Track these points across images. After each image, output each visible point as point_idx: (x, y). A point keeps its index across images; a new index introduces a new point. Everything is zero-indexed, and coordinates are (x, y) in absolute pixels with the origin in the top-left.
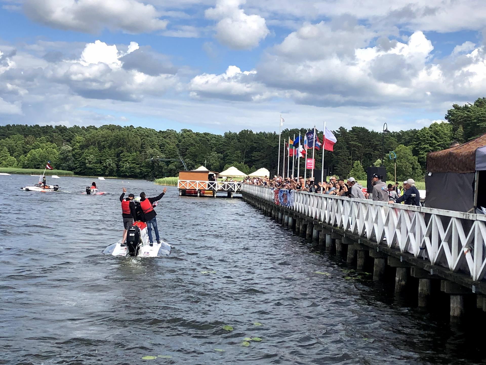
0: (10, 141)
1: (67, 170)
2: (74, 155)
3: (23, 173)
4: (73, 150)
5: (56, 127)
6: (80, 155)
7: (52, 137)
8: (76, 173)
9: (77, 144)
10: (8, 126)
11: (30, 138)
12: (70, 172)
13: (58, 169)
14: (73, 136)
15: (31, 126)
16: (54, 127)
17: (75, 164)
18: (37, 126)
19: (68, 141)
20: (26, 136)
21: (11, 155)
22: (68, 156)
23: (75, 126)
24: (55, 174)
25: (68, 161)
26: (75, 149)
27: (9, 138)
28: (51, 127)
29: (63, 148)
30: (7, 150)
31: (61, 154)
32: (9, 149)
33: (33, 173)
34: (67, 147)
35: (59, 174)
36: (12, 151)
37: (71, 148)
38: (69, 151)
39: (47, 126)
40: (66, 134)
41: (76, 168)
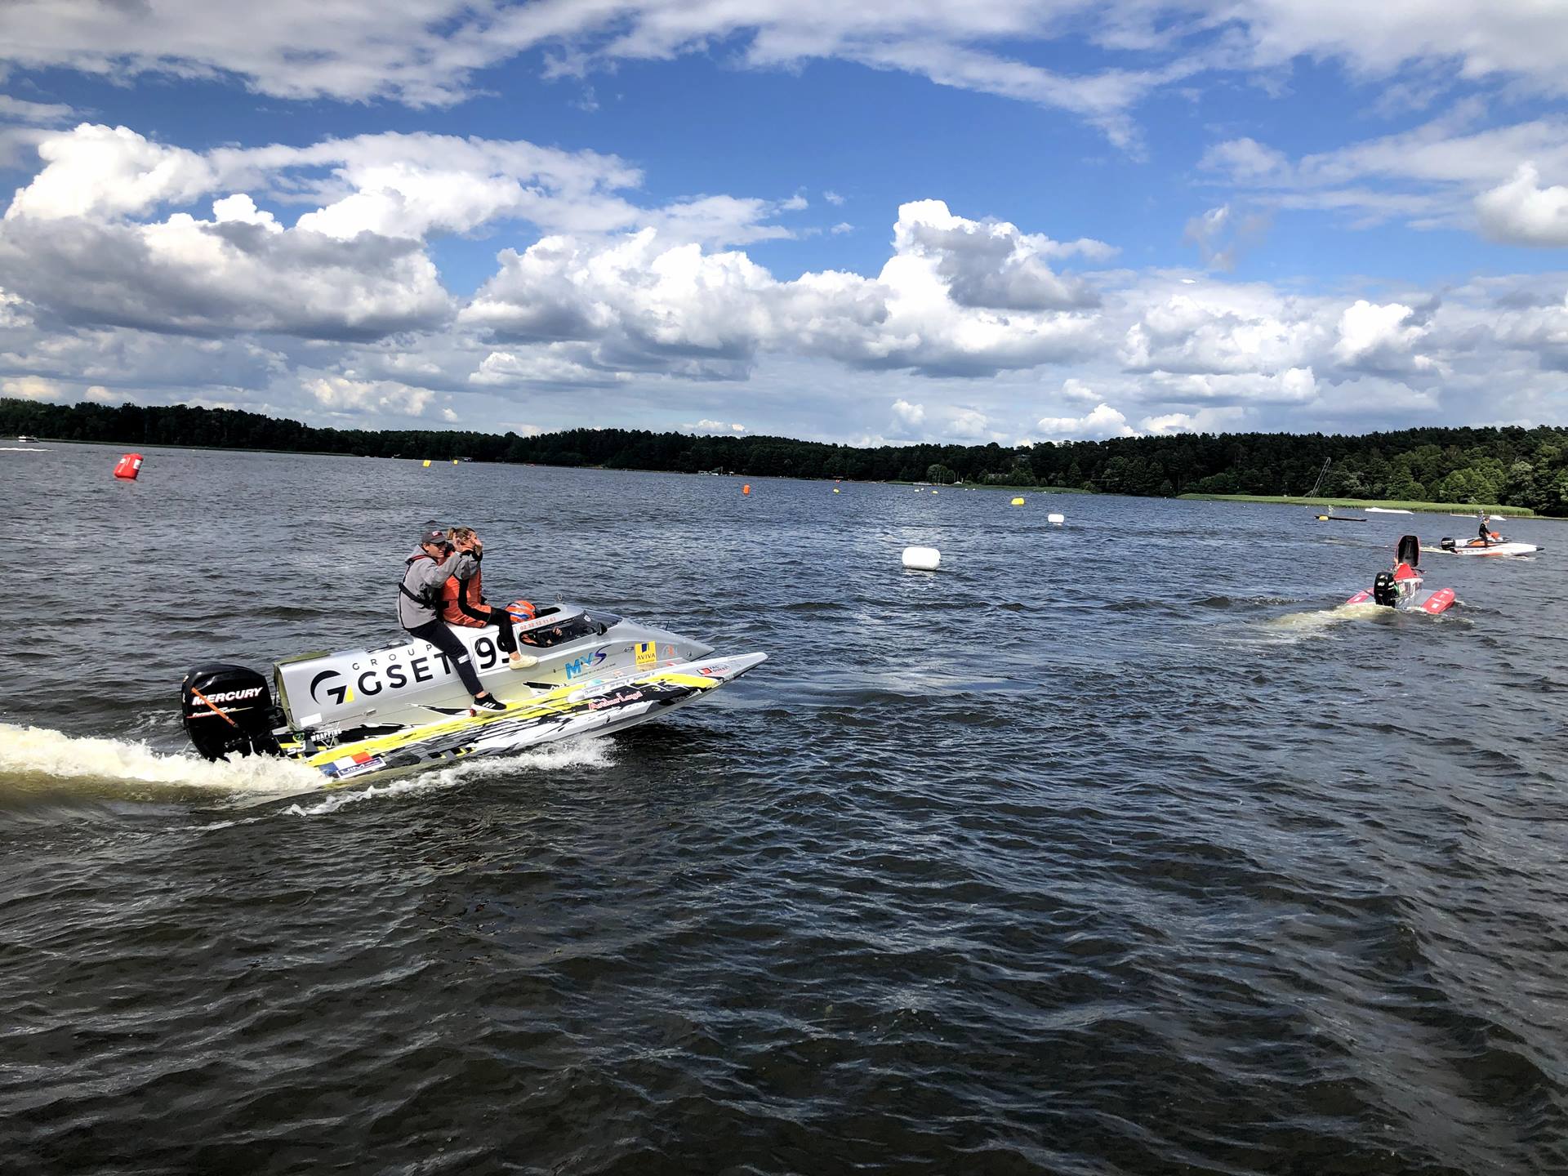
0: (1415, 456)
1: (1522, 506)
2: (1535, 480)
3: (1435, 511)
4: (1535, 470)
5: (1503, 429)
6: (1550, 479)
7: (1492, 447)
8: (1538, 512)
9: (1544, 459)
10: (1413, 431)
11: (1453, 451)
12: (1526, 509)
13: (1504, 504)
14: (1536, 445)
15: (1455, 430)
16: (1499, 430)
17: (1538, 495)
18: (1467, 429)
19: (1525, 454)
20: (1445, 447)
21: (1416, 480)
22: (1524, 481)
23: (1543, 426)
24: (1497, 513)
25: (1524, 489)
26: (1540, 468)
27: (1414, 450)
28: (1494, 429)
29: (1514, 467)
30: (1409, 471)
31: (1510, 478)
32: (1412, 469)
33: (1454, 511)
34: (1522, 466)
35: (1504, 513)
36: (1417, 473)
37: (1531, 467)
38: (1527, 473)
39: (1486, 428)
40: (1523, 441)
41: (1540, 502)
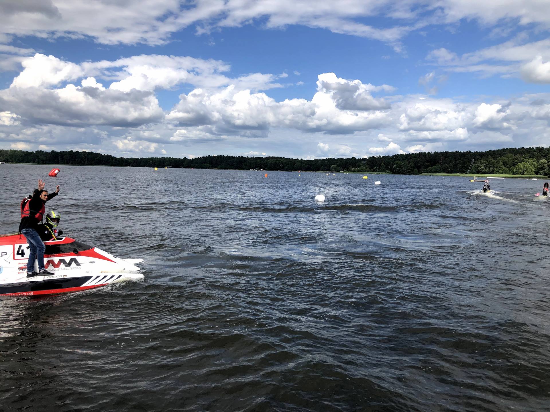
0: (504, 158)
1: (544, 175)
2: (548, 166)
3: (513, 178)
4: (548, 162)
5: (536, 148)
7: (532, 154)
8: (549, 177)
10: (504, 149)
11: (518, 156)
12: (546, 176)
13: (537, 174)
14: (548, 153)
15: (519, 149)
16: (534, 148)
17: (549, 171)
18: (523, 148)
19: (544, 156)
20: (515, 155)
21: (505, 167)
22: (544, 166)
24: (535, 178)
25: (544, 169)
27: (504, 156)
28: (533, 148)
29: (541, 161)
30: (502, 164)
31: (539, 165)
32: (504, 163)
33: (519, 177)
34: (544, 161)
35: (538, 178)
36: (505, 164)
38: (545, 163)
39: (530, 148)
40: (544, 152)
